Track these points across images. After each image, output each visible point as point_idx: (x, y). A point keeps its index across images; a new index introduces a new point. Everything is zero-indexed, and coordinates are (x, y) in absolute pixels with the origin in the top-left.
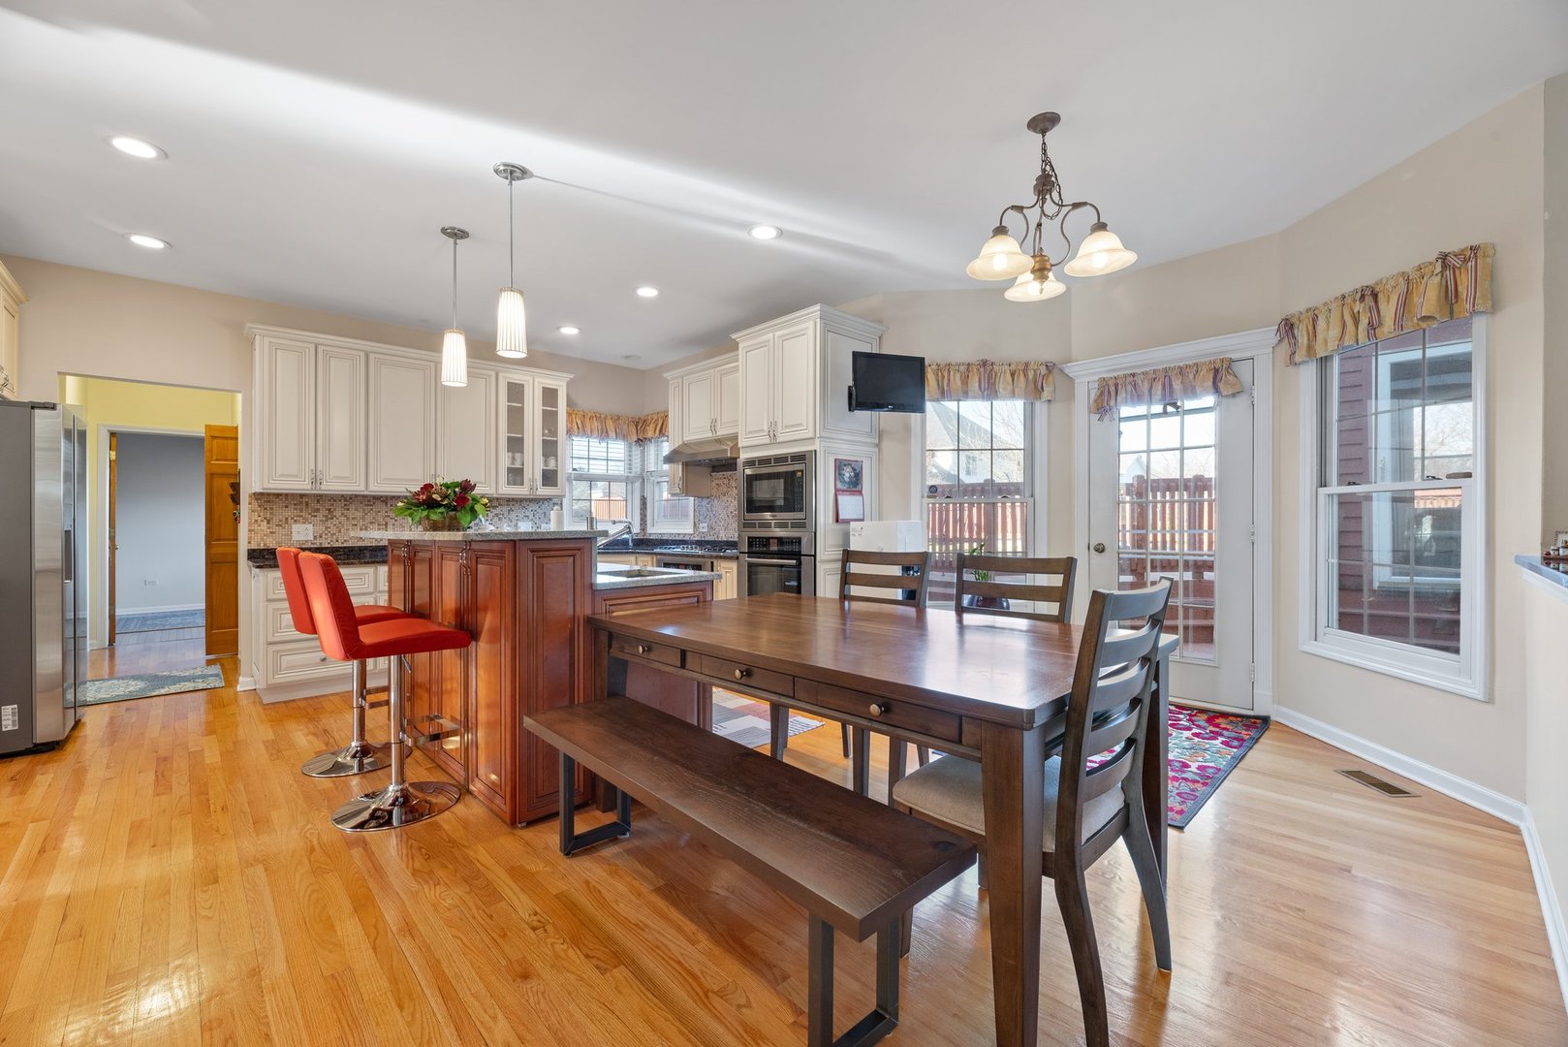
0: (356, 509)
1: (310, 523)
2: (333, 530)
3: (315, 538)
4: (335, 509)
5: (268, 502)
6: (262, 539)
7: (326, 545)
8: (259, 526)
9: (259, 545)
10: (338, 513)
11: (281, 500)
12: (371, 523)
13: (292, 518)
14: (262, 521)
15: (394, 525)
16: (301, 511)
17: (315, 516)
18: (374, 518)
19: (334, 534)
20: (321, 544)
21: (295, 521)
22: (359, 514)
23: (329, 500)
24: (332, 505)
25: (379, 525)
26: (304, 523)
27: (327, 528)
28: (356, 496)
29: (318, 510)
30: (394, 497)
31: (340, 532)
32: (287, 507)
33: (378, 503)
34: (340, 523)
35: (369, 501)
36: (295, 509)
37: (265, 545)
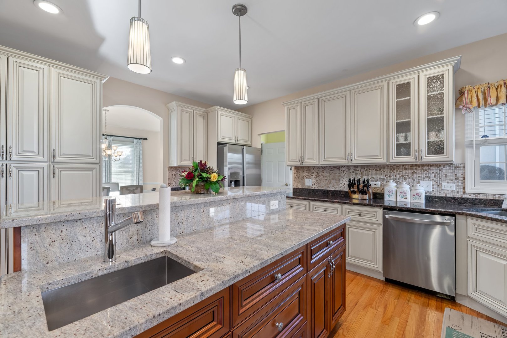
0: (327, 173)
1: (311, 178)
2: (319, 182)
3: (312, 185)
4: (319, 173)
5: (299, 170)
6: (297, 184)
7: (316, 188)
8: (296, 179)
9: (296, 186)
10: (320, 174)
11: (302, 169)
12: (333, 179)
13: (306, 176)
14: (297, 177)
15: (342, 180)
16: (308, 174)
17: (313, 176)
18: (334, 177)
19: (319, 184)
20: (314, 187)
21: (306, 177)
22: (328, 175)
23: (317, 169)
24: (318, 171)
25: (336, 180)
26: (309, 178)
27: (317, 181)
28: (327, 166)
29: (313, 173)
30: (342, 166)
31: (321, 183)
32: (304, 172)
33: (336, 169)
34: (321, 179)
35: (332, 168)
36: (306, 173)
37: (298, 186)
